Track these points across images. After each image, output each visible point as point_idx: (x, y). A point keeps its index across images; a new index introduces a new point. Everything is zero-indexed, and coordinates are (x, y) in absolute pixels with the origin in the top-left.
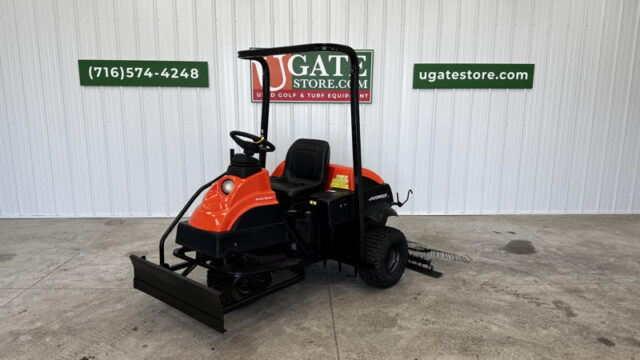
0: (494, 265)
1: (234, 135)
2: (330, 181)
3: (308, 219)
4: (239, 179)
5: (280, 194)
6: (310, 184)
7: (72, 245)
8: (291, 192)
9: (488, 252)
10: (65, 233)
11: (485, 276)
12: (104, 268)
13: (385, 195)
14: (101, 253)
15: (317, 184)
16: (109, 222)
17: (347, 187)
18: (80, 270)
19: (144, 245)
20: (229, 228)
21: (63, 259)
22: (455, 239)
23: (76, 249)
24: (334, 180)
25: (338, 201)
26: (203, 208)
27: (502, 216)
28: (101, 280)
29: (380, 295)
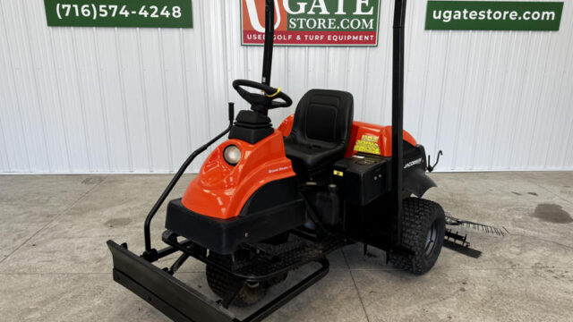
0: (534, 238)
1: (237, 84)
2: (354, 144)
3: (332, 195)
4: (245, 143)
5: (297, 163)
6: (331, 148)
7: (45, 210)
8: (310, 159)
9: (520, 220)
10: (38, 193)
11: (532, 254)
12: (79, 242)
13: (420, 160)
14: (76, 221)
15: (339, 147)
16: (88, 179)
17: (377, 152)
18: (50, 245)
19: (126, 210)
20: (237, 214)
21: (33, 228)
22: (474, 202)
23: (48, 216)
24: (359, 142)
25: (373, 172)
26: (199, 184)
27: (514, 173)
28: (75, 260)
29: (416, 285)
